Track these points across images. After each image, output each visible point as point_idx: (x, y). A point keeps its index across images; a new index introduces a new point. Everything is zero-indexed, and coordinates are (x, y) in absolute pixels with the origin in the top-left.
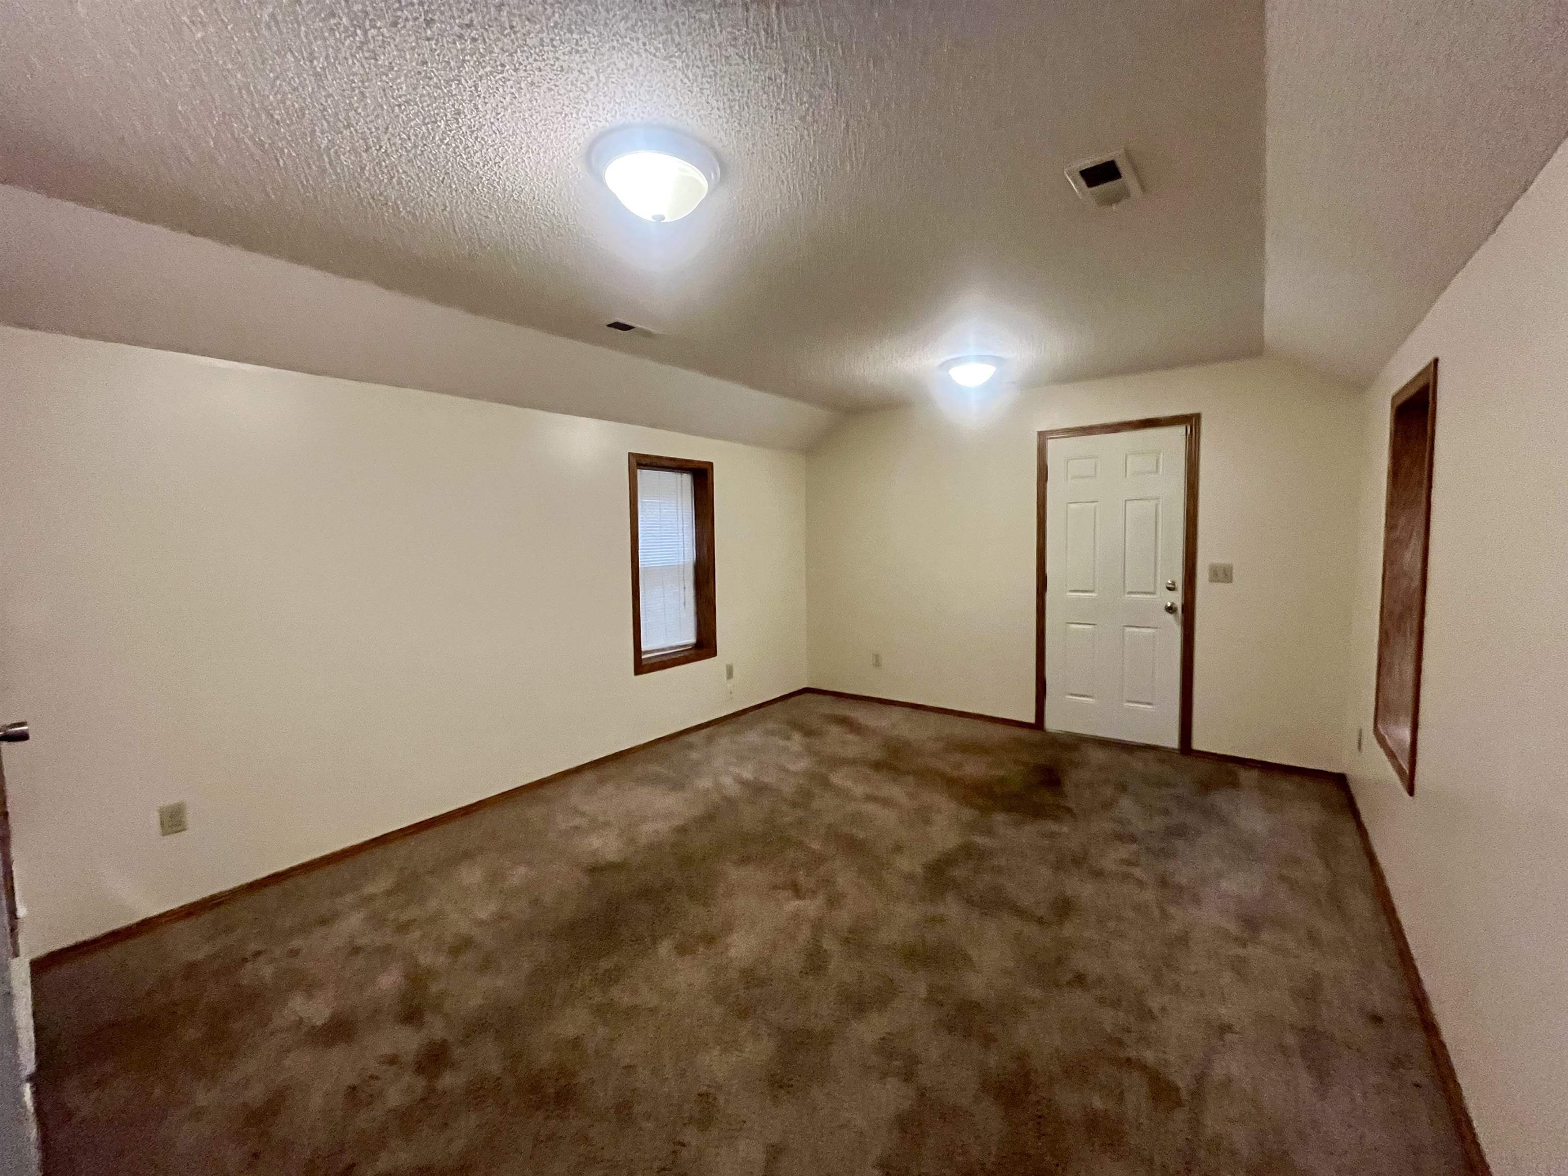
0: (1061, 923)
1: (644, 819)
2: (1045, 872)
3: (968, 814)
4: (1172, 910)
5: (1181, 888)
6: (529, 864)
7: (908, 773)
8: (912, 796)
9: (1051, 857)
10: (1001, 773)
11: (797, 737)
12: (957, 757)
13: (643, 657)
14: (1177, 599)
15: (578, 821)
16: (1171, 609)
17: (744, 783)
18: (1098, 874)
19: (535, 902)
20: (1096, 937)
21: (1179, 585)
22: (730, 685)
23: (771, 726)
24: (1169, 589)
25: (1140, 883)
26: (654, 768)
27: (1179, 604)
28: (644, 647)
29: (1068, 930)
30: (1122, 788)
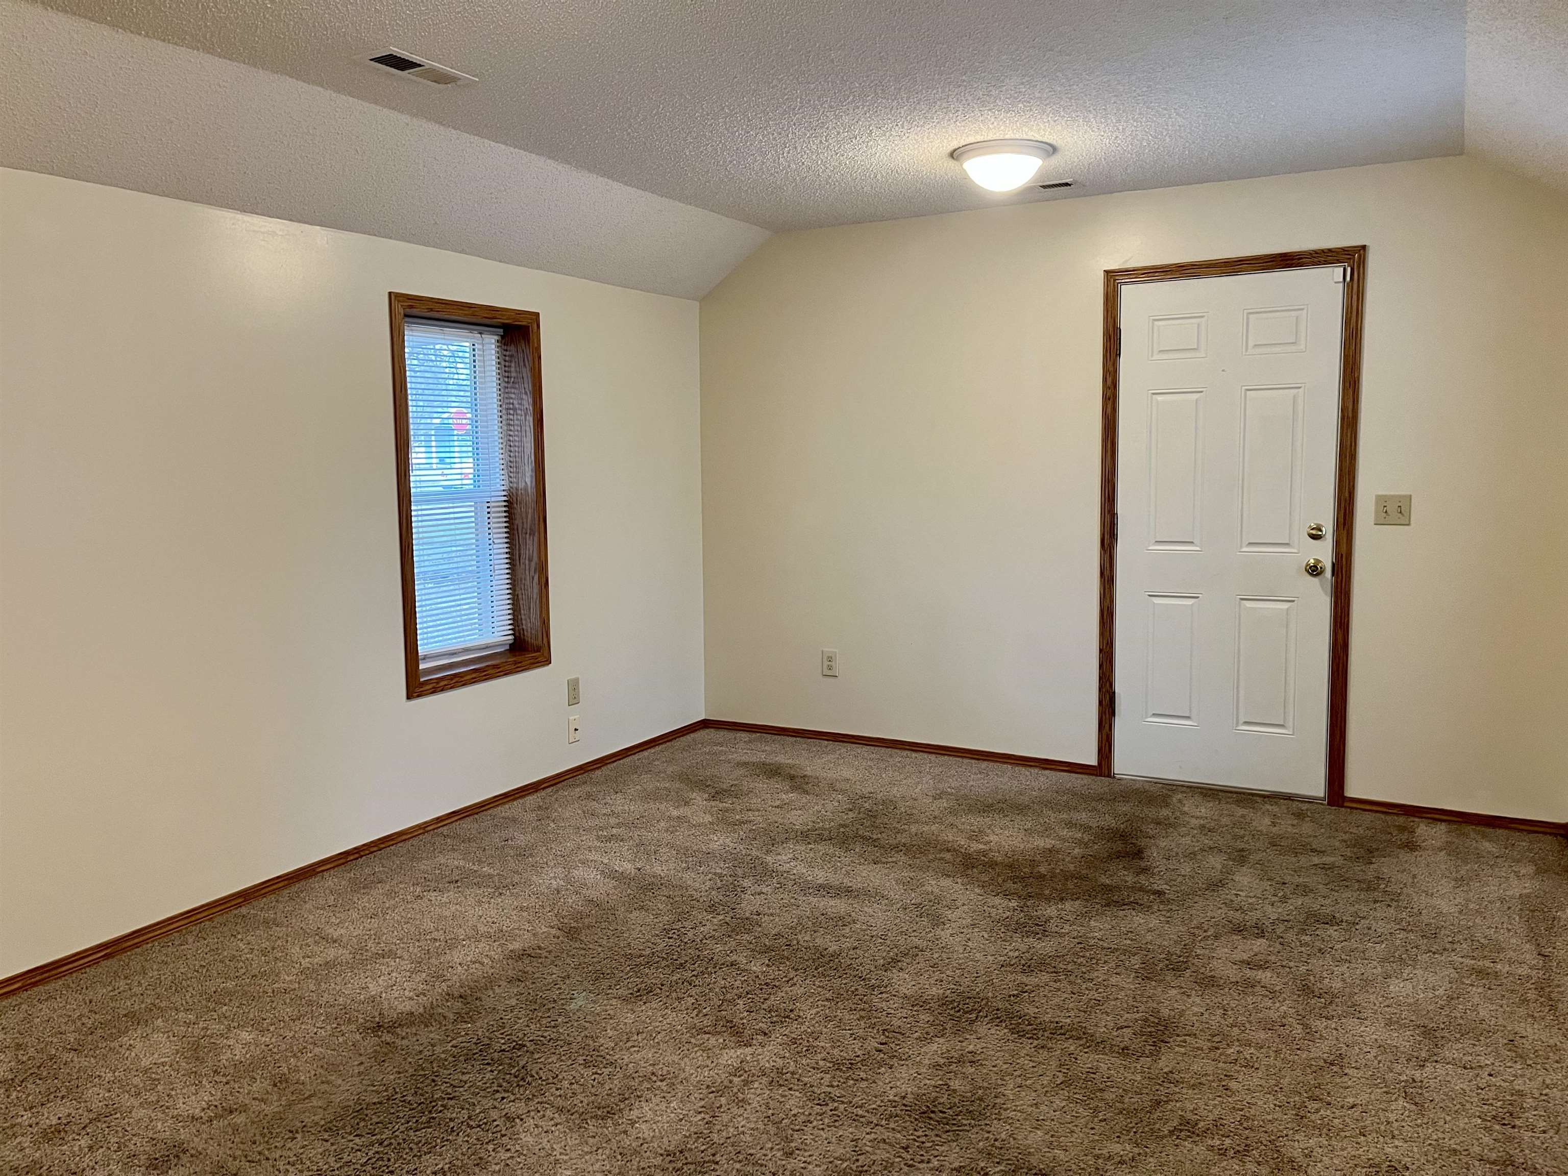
0: (1155, 1055)
1: (452, 944)
2: (1127, 982)
3: (1001, 906)
4: (1319, 1024)
5: (1332, 997)
6: (258, 1025)
7: (896, 848)
8: (908, 885)
9: (1136, 961)
10: (1048, 843)
11: (699, 798)
12: (975, 821)
13: (422, 666)
14: (1324, 553)
15: (332, 953)
16: (1314, 570)
17: (620, 877)
18: (1208, 983)
19: (280, 1082)
20: (1210, 1069)
21: (1328, 529)
22: (575, 715)
23: (649, 783)
24: (1314, 537)
25: (1273, 994)
26: (454, 861)
27: (1327, 562)
28: (422, 650)
29: (1166, 1062)
30: (1241, 857)
